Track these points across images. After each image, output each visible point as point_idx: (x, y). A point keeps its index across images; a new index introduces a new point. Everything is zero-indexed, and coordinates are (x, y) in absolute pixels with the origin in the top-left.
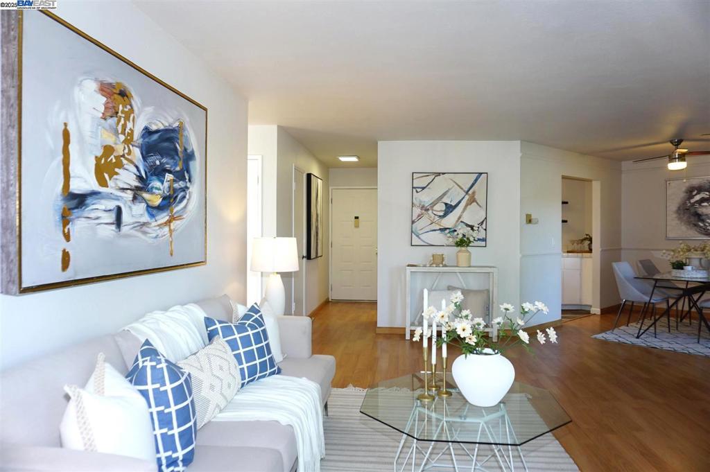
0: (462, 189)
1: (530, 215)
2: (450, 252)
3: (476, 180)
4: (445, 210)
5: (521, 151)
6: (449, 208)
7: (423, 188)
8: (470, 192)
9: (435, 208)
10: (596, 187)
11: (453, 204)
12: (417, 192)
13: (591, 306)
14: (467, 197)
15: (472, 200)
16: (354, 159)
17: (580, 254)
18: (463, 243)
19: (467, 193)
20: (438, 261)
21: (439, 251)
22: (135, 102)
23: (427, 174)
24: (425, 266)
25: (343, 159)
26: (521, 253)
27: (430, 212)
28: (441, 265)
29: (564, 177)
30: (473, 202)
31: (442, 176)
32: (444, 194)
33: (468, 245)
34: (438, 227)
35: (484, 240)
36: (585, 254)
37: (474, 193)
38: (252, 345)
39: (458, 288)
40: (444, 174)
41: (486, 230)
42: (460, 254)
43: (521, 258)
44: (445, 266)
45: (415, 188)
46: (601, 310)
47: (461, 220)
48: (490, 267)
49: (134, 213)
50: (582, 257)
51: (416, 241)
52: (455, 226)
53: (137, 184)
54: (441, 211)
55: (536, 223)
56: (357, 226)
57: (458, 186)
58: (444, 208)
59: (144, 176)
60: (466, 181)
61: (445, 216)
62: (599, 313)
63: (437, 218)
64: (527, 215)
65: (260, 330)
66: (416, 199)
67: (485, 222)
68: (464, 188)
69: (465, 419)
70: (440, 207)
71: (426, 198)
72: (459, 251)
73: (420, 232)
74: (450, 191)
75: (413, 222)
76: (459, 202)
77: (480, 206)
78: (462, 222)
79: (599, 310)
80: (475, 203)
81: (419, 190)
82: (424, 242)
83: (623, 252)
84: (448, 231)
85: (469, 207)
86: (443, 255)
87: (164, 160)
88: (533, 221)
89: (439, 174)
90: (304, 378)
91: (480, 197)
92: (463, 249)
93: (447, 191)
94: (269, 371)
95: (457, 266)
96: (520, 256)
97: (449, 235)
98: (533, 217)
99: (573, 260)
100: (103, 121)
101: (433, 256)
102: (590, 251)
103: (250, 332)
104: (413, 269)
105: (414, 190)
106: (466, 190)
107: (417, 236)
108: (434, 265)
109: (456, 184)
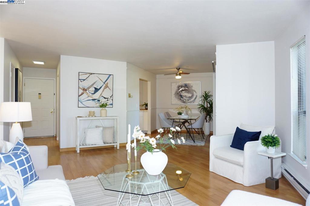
0: (102, 81)
1: (130, 94)
2: (98, 110)
3: (108, 78)
4: (95, 91)
5: (127, 67)
6: (96, 90)
7: (84, 80)
8: (106, 83)
9: (90, 89)
10: (149, 84)
11: (98, 88)
12: (81, 82)
13: (147, 131)
14: (104, 85)
15: (107, 87)
16: (42, 63)
17: (143, 111)
18: (103, 106)
19: (104, 83)
20: (92, 114)
21: (92, 110)
23: (86, 73)
24: (86, 117)
25: (35, 63)
26: (127, 110)
27: (87, 91)
28: (94, 116)
29: (140, 79)
32: (94, 83)
33: (105, 107)
34: (91, 99)
35: (112, 104)
36: (145, 111)
37: (107, 83)
38: (25, 165)
39: (101, 127)
40: (93, 74)
41: (112, 100)
42: (102, 111)
43: (127, 112)
44: (95, 117)
45: (80, 80)
46: (151, 132)
47: (102, 95)
48: (116, 116)
50: (144, 112)
51: (80, 105)
52: (99, 98)
54: (93, 91)
55: (132, 97)
56: (40, 98)
57: (100, 79)
58: (94, 89)
60: (104, 78)
61: (94, 93)
62: (151, 134)
63: (91, 94)
64: (129, 94)
65: (28, 155)
66: (80, 85)
67: (112, 97)
68: (103, 81)
69: (154, 182)
70: (92, 89)
71: (85, 84)
72: (101, 110)
73: (83, 101)
74: (97, 82)
75: (79, 96)
76: (101, 87)
77: (110, 89)
78: (102, 96)
79: (150, 132)
80: (108, 88)
81: (82, 81)
82: (84, 105)
83: (157, 109)
84: (97, 100)
85: (105, 89)
86: (94, 111)
88: (131, 97)
90: (57, 179)
91: (110, 85)
92: (104, 108)
94: (34, 179)
95: (101, 117)
96: (127, 111)
97: (97, 102)
98: (131, 95)
99: (141, 113)
101: (90, 112)
102: (147, 109)
103: (23, 157)
104: (81, 118)
105: (80, 81)
106: (104, 82)
107: (81, 103)
108: (91, 116)
109: (99, 79)
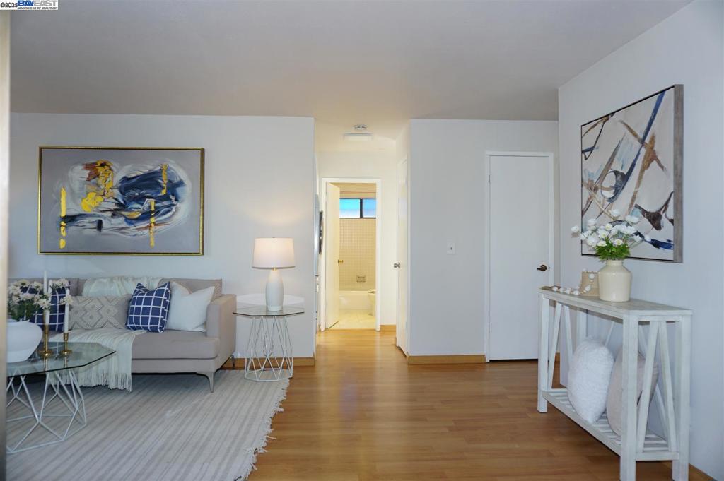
0: (636, 136)
3: (655, 111)
4: (616, 186)
6: (621, 181)
7: (592, 150)
8: (647, 141)
9: (605, 184)
11: (625, 171)
12: (586, 158)
14: (643, 151)
15: (651, 156)
19: (642, 142)
22: (115, 166)
23: (596, 123)
27: (599, 193)
30: (651, 160)
31: (611, 118)
32: (614, 153)
35: (671, 245)
37: (653, 139)
38: (151, 305)
40: (612, 114)
41: (672, 220)
45: (584, 151)
47: (635, 202)
49: (112, 223)
52: (629, 215)
53: (116, 207)
54: (611, 188)
57: (630, 130)
58: (614, 182)
59: (122, 202)
60: (640, 119)
61: (615, 197)
63: (606, 203)
65: (163, 297)
66: (585, 171)
67: (671, 204)
68: (637, 133)
70: (610, 180)
71: (595, 166)
72: (603, 269)
75: (583, 213)
76: (633, 166)
77: (662, 167)
78: (636, 206)
80: (655, 163)
81: (588, 154)
85: (646, 171)
87: (144, 192)
89: (606, 118)
92: (616, 263)
93: (618, 147)
100: (88, 182)
103: (153, 297)
105: (583, 156)
106: (641, 136)
109: (626, 129)
